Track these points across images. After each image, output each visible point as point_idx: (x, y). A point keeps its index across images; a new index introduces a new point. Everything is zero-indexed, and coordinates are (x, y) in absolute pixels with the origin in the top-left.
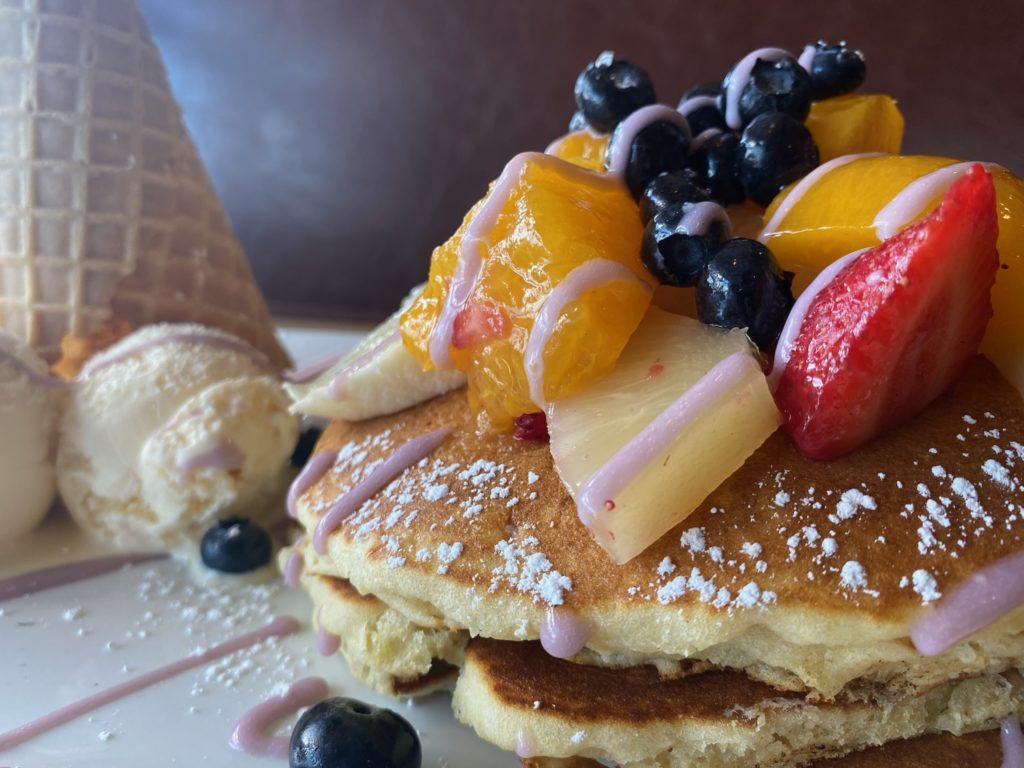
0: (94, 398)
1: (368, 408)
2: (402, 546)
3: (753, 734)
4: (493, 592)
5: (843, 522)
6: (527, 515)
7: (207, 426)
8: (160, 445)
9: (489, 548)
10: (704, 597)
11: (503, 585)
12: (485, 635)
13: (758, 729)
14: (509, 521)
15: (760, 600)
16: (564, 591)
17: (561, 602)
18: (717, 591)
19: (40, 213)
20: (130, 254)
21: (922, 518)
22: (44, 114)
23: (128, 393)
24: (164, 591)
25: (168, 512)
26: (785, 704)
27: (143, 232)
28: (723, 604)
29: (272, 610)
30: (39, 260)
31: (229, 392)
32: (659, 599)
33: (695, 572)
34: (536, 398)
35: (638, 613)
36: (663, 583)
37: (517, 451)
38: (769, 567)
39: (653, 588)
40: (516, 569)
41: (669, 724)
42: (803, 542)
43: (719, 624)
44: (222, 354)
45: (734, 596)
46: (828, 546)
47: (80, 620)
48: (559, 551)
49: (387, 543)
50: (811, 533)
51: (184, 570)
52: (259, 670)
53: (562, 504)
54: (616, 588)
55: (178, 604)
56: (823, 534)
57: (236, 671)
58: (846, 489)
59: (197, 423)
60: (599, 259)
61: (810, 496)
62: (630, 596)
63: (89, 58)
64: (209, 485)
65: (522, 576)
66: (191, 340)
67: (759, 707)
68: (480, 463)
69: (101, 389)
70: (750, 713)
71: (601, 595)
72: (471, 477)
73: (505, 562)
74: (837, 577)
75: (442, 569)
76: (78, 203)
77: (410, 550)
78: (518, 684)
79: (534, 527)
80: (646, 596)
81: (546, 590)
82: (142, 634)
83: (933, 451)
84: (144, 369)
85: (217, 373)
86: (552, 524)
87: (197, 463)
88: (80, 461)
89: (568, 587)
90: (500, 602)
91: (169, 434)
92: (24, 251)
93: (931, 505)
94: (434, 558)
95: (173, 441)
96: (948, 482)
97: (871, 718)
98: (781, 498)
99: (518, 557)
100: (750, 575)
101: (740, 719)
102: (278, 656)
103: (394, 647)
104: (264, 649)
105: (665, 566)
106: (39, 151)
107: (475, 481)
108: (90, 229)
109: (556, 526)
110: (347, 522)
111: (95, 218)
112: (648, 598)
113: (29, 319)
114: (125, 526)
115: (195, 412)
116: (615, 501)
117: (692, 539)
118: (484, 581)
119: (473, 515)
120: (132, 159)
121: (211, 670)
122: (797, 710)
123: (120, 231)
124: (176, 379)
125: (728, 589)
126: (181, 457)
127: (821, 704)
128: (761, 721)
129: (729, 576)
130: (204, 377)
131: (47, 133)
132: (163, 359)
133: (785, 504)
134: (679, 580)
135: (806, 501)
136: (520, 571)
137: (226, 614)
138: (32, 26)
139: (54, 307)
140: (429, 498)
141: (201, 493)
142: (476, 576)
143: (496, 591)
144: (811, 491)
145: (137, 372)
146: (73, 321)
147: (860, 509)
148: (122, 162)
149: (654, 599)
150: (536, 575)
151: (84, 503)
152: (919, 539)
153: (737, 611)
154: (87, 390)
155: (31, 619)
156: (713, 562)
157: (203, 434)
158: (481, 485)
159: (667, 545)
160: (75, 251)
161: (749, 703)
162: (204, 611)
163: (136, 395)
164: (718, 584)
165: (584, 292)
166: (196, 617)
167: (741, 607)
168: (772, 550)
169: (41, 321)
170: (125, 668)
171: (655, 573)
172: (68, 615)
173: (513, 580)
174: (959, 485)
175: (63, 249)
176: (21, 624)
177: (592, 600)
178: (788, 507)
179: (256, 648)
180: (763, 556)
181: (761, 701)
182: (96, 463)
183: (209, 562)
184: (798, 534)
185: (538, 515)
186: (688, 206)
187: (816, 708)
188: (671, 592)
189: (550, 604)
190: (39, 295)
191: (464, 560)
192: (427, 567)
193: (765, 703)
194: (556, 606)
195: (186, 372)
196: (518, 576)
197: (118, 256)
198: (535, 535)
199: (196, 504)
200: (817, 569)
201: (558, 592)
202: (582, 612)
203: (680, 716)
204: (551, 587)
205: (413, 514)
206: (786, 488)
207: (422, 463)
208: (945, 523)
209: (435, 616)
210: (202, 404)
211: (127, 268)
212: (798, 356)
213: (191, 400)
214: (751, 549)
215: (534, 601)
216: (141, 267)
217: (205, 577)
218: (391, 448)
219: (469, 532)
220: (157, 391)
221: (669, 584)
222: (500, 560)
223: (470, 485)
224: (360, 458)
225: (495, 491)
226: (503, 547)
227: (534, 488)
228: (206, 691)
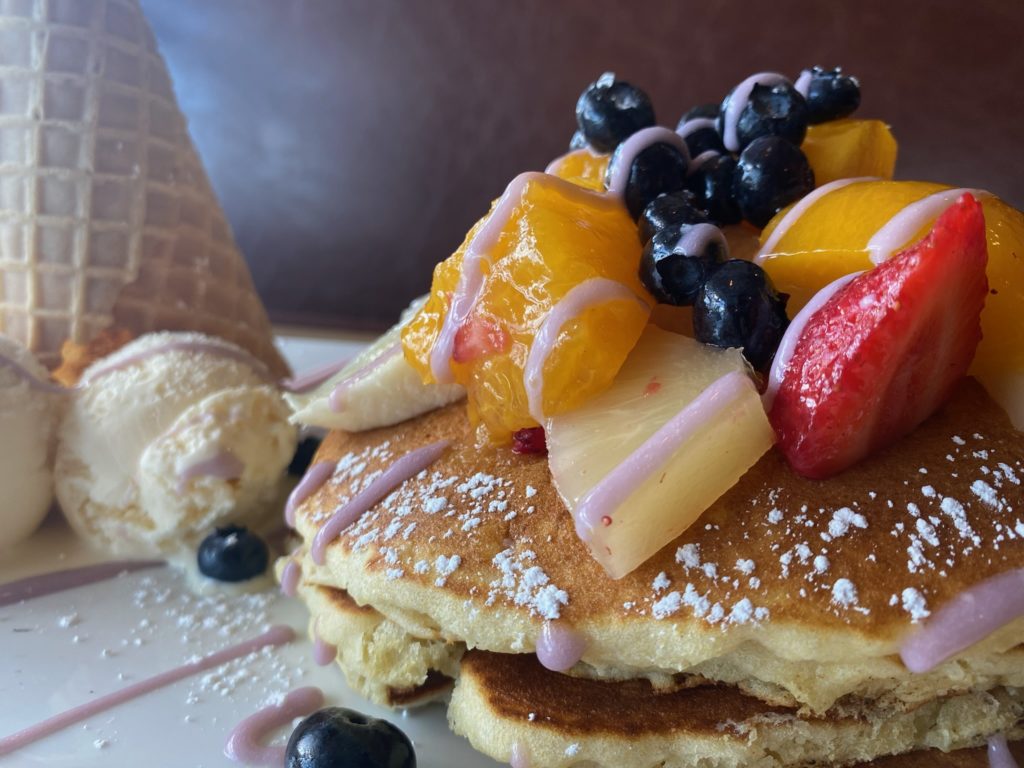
0: (95, 405)
1: (367, 420)
2: (400, 557)
3: (745, 748)
4: (490, 605)
5: (835, 540)
6: (524, 529)
7: (207, 435)
8: (159, 453)
9: (486, 562)
10: (698, 612)
11: (500, 598)
12: (482, 647)
13: (750, 744)
14: (507, 535)
15: (753, 616)
16: (561, 605)
17: (557, 616)
18: (711, 606)
19: (44, 220)
20: (132, 263)
21: (912, 537)
22: (50, 122)
23: (128, 401)
24: (160, 599)
25: (165, 519)
26: (777, 719)
27: (146, 240)
28: (717, 620)
29: (268, 619)
30: (42, 267)
31: (228, 401)
32: (654, 614)
33: (690, 587)
34: (535, 412)
35: (632, 628)
36: (658, 598)
37: (515, 465)
38: (762, 584)
39: (648, 603)
40: (513, 583)
41: (661, 738)
42: (795, 559)
43: (713, 639)
44: (223, 363)
45: (727, 611)
46: (820, 563)
47: (76, 627)
48: (555, 565)
49: (385, 554)
50: (803, 551)
51: (181, 578)
52: (255, 679)
53: (560, 518)
54: (612, 602)
55: (173, 612)
56: (815, 552)
57: (232, 680)
58: (837, 507)
59: (196, 431)
60: (599, 278)
61: (802, 514)
62: (625, 610)
63: (97, 68)
64: (207, 493)
65: (519, 589)
66: (193, 349)
67: (751, 722)
68: (478, 476)
69: (102, 396)
70: (742, 728)
71: (597, 610)
72: (469, 490)
73: (502, 575)
74: (828, 594)
75: (440, 582)
76: (82, 212)
77: (408, 562)
78: (512, 696)
79: (531, 541)
80: (641, 610)
81: (543, 604)
82: (138, 642)
83: (923, 471)
84: (144, 376)
85: (217, 381)
86: (549, 538)
87: (197, 471)
88: (78, 468)
89: (564, 601)
90: (497, 616)
91: (168, 442)
92: (27, 258)
93: (921, 524)
94: (432, 570)
95: (172, 449)
96: (937, 502)
97: (861, 734)
98: (774, 516)
99: (515, 571)
100: (744, 591)
101: (732, 733)
102: (274, 666)
103: (391, 658)
104: (260, 659)
105: (660, 581)
106: (44, 159)
107: (474, 494)
108: (93, 237)
109: (553, 540)
110: (345, 534)
111: (98, 225)
112: (643, 612)
113: (30, 324)
114: (122, 533)
115: (195, 420)
116: (612, 517)
117: (687, 555)
118: (481, 594)
119: (471, 528)
120: (137, 169)
121: (206, 679)
122: (788, 725)
123: (123, 239)
124: (175, 387)
125: (722, 605)
126: (180, 465)
127: (812, 719)
128: (753, 736)
129: (722, 592)
130: (204, 386)
131: (53, 141)
132: (164, 367)
133: (779, 522)
134: (674, 596)
135: (799, 519)
136: (517, 584)
137: (223, 623)
138: (41, 36)
139: (57, 314)
140: (427, 510)
141: (199, 501)
142: (474, 588)
143: (493, 604)
144: (804, 509)
145: (137, 380)
146: (74, 328)
147: (852, 527)
148: (127, 171)
149: (649, 613)
150: (533, 589)
151: (82, 510)
152: (908, 557)
153: (731, 627)
154: (87, 396)
155: (26, 626)
156: (707, 578)
157: (202, 443)
158: (480, 498)
159: (662, 560)
160: (78, 257)
161: (741, 718)
162: (200, 619)
163: (136, 402)
164: (712, 600)
165: (584, 310)
166: (192, 625)
167: (734, 623)
168: (765, 567)
169: (41, 326)
170: (120, 676)
171: (650, 589)
172: (64, 622)
173: (511, 594)
174: (948, 505)
175: (66, 257)
176: (16, 630)
177: (588, 614)
178: (781, 525)
179: (252, 657)
180: (756, 573)
181: (753, 715)
182: (94, 469)
183: (206, 570)
184: (791, 552)
185: (536, 529)
186: (686, 228)
187: (807, 723)
188: (666, 607)
189: (546, 618)
190: (40, 301)
191: (462, 573)
192: (425, 579)
193: (757, 718)
194: (552, 620)
195: (186, 380)
196: (515, 589)
197: (121, 264)
198: (532, 549)
199: (194, 512)
200: (809, 586)
201: (555, 606)
202: (578, 626)
203: (673, 730)
204: (548, 600)
205: (411, 526)
206: (779, 506)
207: (421, 475)
208: (935, 542)
209: (432, 628)
210: (203, 412)
211: (129, 277)
212: (791, 377)
213: (191, 409)
214: (745, 566)
215: (531, 615)
216: (143, 274)
217: (202, 585)
218: (390, 459)
219: (467, 545)
220: (157, 399)
221: (664, 599)
222: (497, 573)
223: (469, 498)
224: (359, 469)
225: (493, 505)
226: (501, 560)
227: (532, 502)
228: (201, 700)
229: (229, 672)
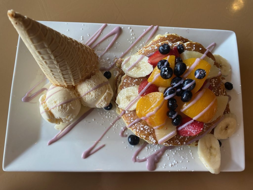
7: (105, 103)
9: (148, 137)
11: (150, 140)
14: (150, 134)
16: (155, 142)
29: (116, 115)
32: (163, 144)
47: (95, 121)
48: (155, 138)
55: (105, 116)
56: (178, 140)
57: (117, 126)
58: (181, 136)
68: (146, 126)
82: (103, 122)
84: (92, 96)
90: (150, 142)
91: (100, 104)
92: (64, 82)
102: (120, 123)
104: (118, 122)
106: (63, 75)
107: (146, 128)
115: (102, 101)
120: (77, 68)
121: (114, 126)
123: (78, 76)
124: (97, 97)
130: (101, 95)
132: (94, 94)
138: (57, 65)
142: (147, 139)
150: (153, 140)
155: (89, 121)
157: (105, 104)
163: (93, 100)
166: (108, 118)
172: (93, 120)
192: (143, 138)
198: (153, 136)
205: (140, 131)
207: (139, 123)
219: (146, 135)
220: (96, 99)
225: (148, 131)
226: (150, 137)
227: (152, 131)
228: (115, 129)
229: (116, 125)
